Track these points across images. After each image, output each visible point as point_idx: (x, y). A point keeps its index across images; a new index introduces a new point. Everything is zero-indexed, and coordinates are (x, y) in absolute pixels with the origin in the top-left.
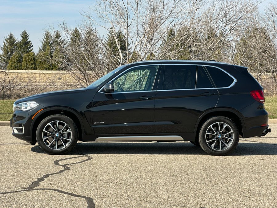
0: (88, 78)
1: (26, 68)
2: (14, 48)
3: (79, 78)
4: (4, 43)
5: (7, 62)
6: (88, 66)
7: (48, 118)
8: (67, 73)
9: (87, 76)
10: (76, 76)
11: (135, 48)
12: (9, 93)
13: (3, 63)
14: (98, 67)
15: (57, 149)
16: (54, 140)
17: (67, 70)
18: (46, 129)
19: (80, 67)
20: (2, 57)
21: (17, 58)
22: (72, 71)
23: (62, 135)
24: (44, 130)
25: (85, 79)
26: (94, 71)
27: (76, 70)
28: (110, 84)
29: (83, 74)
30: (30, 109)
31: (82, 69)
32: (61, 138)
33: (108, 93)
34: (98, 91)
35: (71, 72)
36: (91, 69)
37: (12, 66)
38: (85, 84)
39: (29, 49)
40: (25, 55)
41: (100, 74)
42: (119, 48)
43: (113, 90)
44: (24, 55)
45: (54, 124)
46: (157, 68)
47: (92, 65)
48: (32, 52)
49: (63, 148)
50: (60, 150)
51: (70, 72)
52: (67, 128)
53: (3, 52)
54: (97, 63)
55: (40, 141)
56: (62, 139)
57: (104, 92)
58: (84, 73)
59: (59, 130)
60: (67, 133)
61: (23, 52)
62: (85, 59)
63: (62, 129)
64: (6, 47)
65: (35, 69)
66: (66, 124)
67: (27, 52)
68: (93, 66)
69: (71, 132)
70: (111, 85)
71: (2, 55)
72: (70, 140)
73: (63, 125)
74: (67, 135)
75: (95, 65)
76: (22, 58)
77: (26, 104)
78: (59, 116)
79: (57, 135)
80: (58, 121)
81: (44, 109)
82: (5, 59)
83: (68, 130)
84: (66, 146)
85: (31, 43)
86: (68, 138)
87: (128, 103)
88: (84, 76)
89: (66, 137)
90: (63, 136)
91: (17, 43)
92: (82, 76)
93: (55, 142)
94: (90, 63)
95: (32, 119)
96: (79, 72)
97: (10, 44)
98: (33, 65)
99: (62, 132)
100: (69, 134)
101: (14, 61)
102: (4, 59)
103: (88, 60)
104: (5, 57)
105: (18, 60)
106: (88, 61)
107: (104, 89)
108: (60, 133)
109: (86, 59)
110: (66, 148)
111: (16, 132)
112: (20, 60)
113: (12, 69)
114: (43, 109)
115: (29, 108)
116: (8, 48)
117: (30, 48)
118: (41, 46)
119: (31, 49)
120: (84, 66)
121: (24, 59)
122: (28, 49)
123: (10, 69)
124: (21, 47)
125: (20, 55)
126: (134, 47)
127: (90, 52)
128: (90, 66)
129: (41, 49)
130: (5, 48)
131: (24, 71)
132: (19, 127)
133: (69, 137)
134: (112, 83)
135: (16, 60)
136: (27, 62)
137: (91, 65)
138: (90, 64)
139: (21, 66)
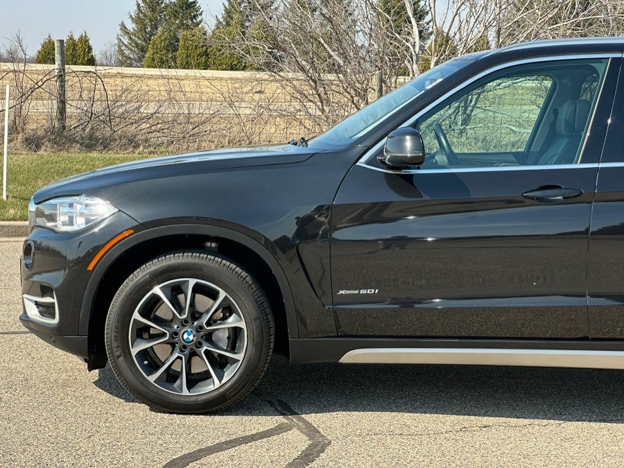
0: (326, 94)
1: (187, 66)
2: (160, 16)
3: (302, 93)
4: (138, 5)
5: (143, 50)
6: (326, 61)
7: (153, 268)
8: (272, 78)
9: (324, 88)
10: (295, 87)
11: (456, 15)
12: (107, 132)
13: (135, 52)
14: (353, 63)
15: (185, 392)
16: (176, 355)
17: (270, 70)
18: (145, 313)
19: (304, 63)
20: (134, 37)
21: (166, 39)
22: (281, 74)
23: (209, 337)
24: (136, 315)
25: (319, 95)
26: (341, 75)
27: (294, 71)
28: (405, 133)
29: (313, 84)
30: (84, 226)
31: (311, 71)
32: (205, 348)
33: (399, 169)
34: (357, 161)
35: (281, 76)
36: (335, 68)
37: (153, 60)
38: (318, 110)
39: (194, 20)
40: (185, 33)
41: (357, 85)
42: (410, 14)
43: (417, 162)
44: (181, 34)
45: (175, 292)
46: (604, 71)
47: (337, 59)
48: (200, 26)
49: (211, 388)
50: (200, 398)
51: (279, 78)
52: (228, 310)
53: (134, 26)
54: (352, 54)
55: (121, 359)
56: (207, 352)
57: (383, 164)
58: (315, 81)
59: (195, 315)
60: (228, 328)
61: (179, 27)
62: (320, 42)
63: (208, 311)
64: (141, 15)
65: (206, 67)
66: (223, 294)
67: (188, 27)
68: (342, 63)
69: (242, 325)
70: (411, 139)
71: (132, 34)
72: (240, 356)
73: (213, 295)
74: (227, 335)
75: (346, 57)
76: (178, 40)
77: (71, 205)
78: (196, 261)
79: (189, 336)
80: (192, 282)
81: (136, 229)
82: (139, 42)
83: (231, 319)
84: (224, 381)
85: (197, 5)
86: (233, 348)
87: (479, 213)
88: (315, 88)
89: (224, 344)
90: (213, 338)
91: (167, 6)
92: (308, 88)
93: (178, 360)
94: (332, 53)
95: (90, 268)
96: (301, 75)
97: (150, 7)
98: (202, 56)
99: (208, 324)
100: (236, 333)
101: (159, 46)
102: (136, 43)
103: (326, 46)
104: (139, 38)
105: (168, 46)
106: (328, 49)
107: (380, 152)
108: (201, 327)
109: (322, 41)
110: (222, 390)
111: (33, 313)
112: (172, 45)
113: (156, 67)
114: (132, 228)
115: (80, 223)
116: (145, 16)
117: (195, 17)
118: (220, 13)
119: (198, 20)
120: (315, 59)
121: (181, 43)
122: (192, 21)
123: (149, 67)
124: (175, 16)
125: (172, 34)
126: (455, 11)
127: (331, 22)
128: (331, 60)
129: (221, 20)
130: (139, 18)
131: (182, 72)
132: (43, 296)
133: (233, 345)
134: (415, 131)
135: (163, 44)
136: (188, 50)
137: (334, 60)
138: (330, 56)
139: (174, 59)
